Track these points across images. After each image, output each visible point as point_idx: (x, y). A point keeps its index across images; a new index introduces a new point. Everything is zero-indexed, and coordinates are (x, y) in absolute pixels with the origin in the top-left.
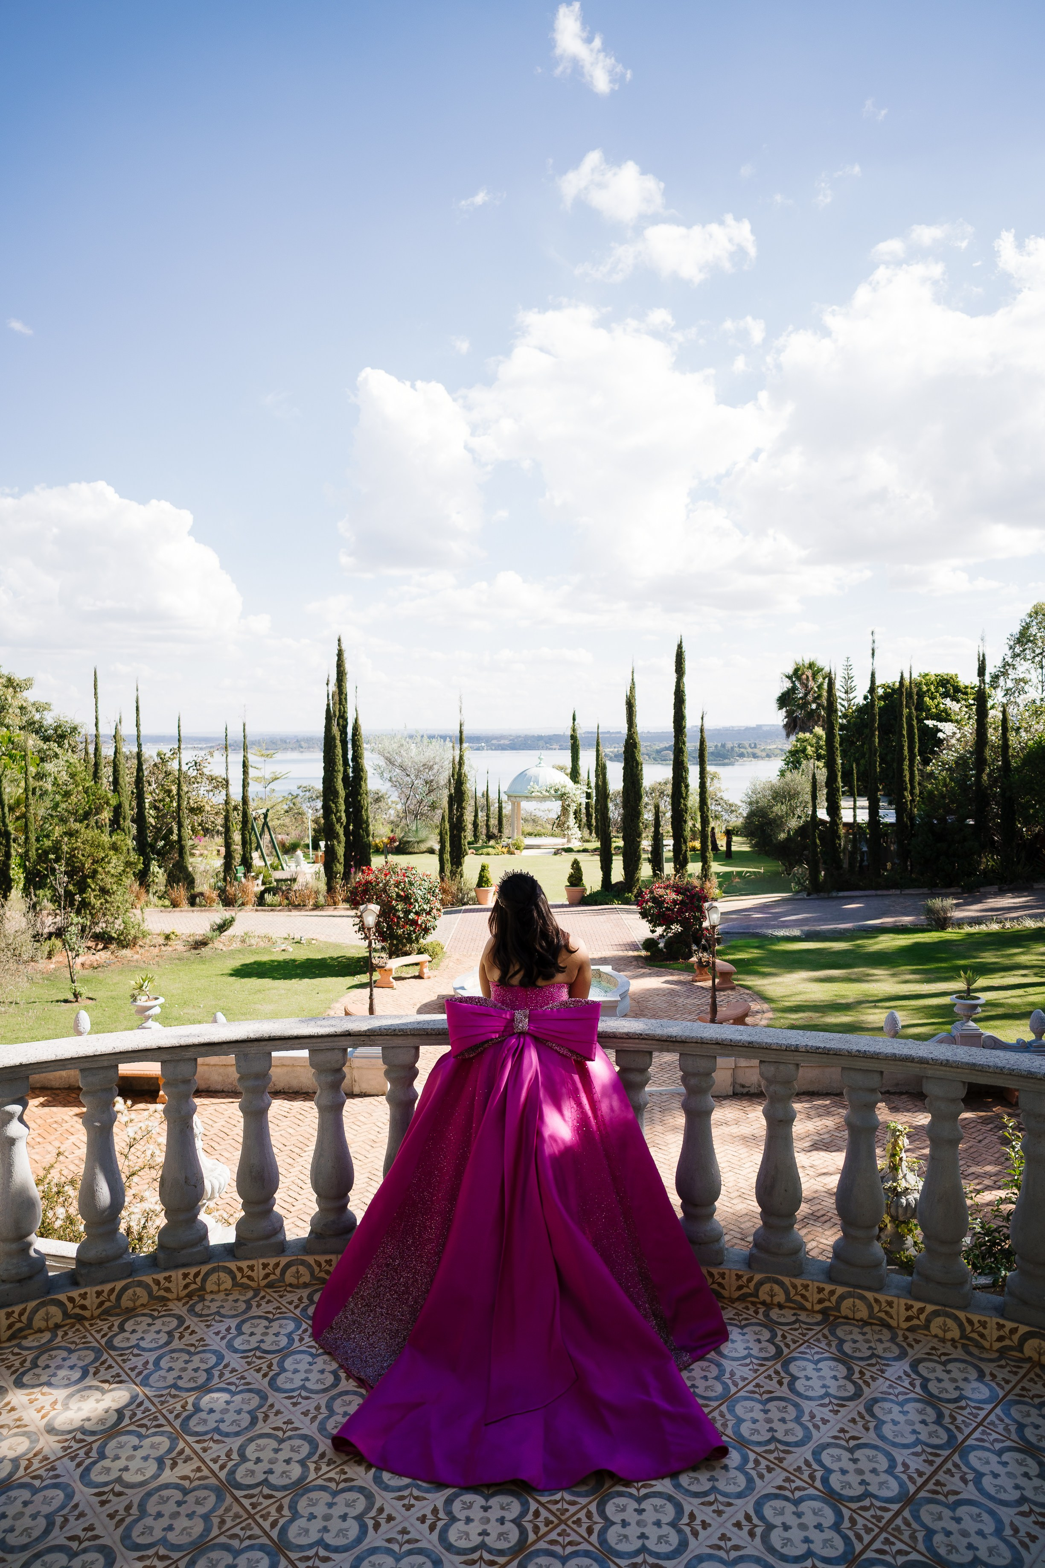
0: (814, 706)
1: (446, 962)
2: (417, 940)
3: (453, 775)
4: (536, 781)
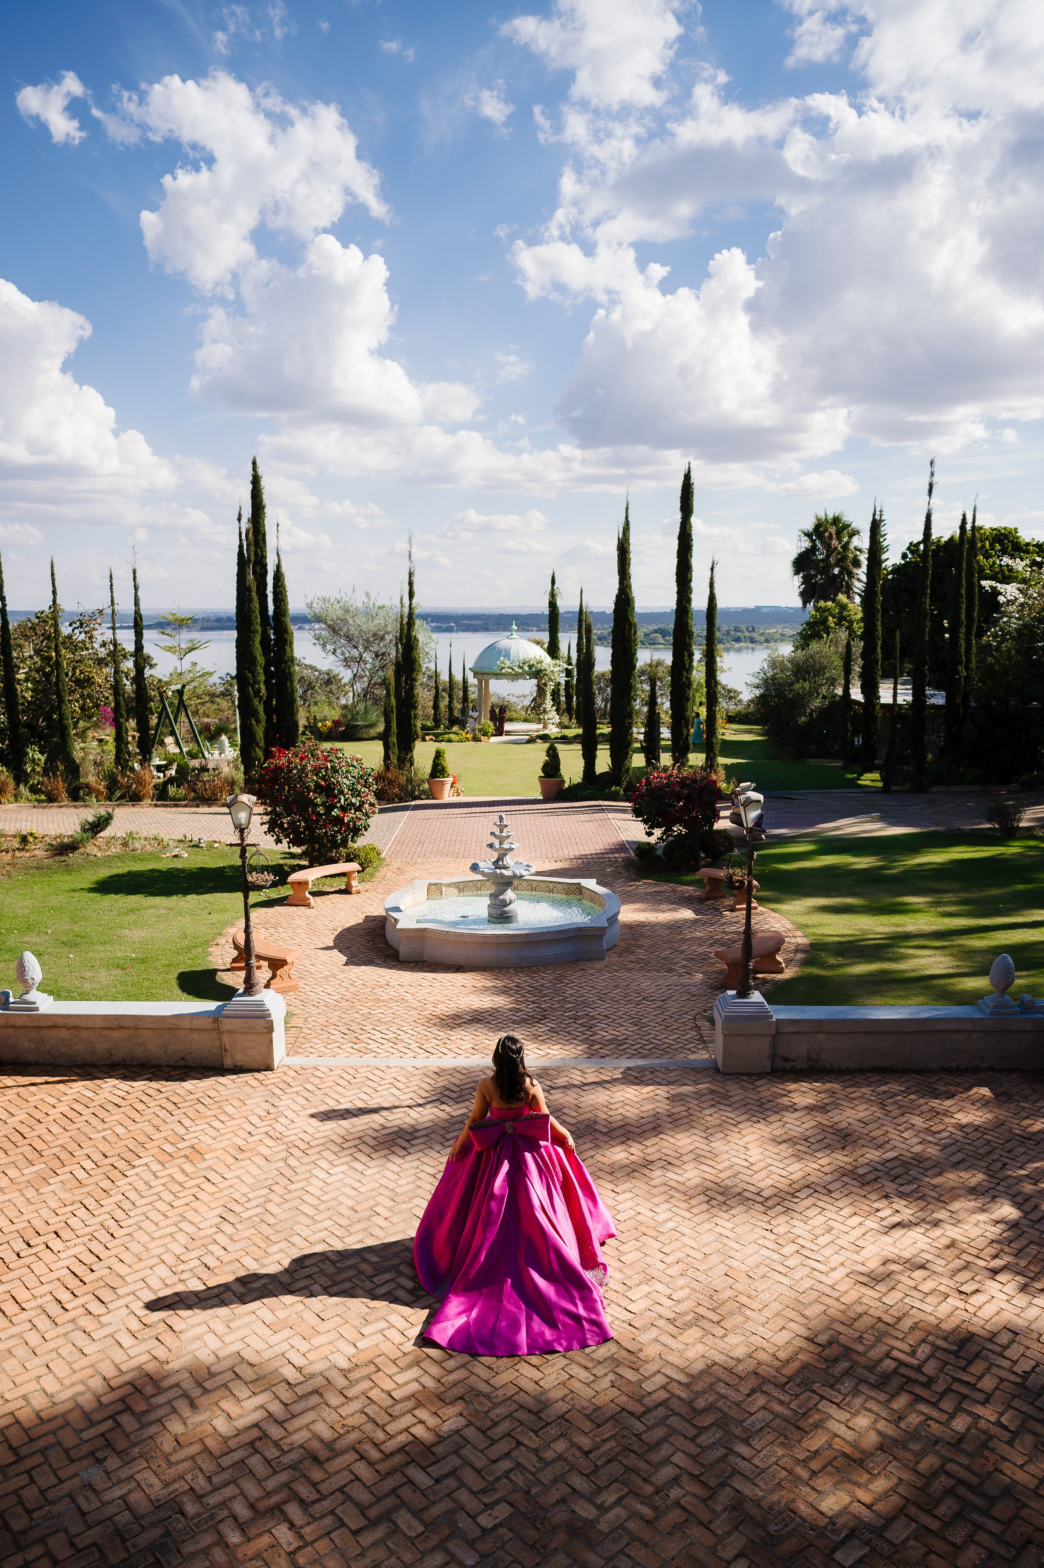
0: (836, 571)
1: (383, 871)
2: (344, 843)
3: (401, 639)
4: (507, 655)
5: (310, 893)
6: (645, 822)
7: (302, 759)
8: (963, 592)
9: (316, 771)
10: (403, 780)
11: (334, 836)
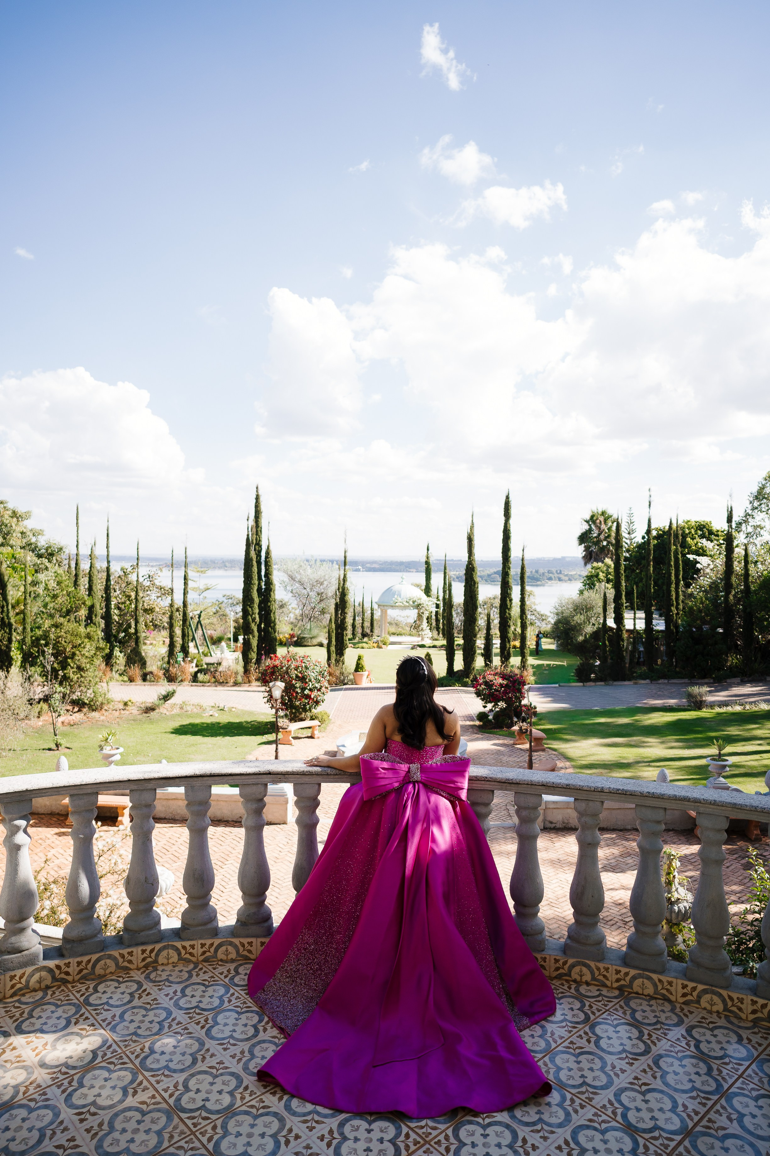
0: (605, 543)
1: (331, 726)
2: (310, 710)
3: (339, 589)
4: (400, 595)
5: (293, 738)
6: (483, 700)
7: (288, 661)
8: (672, 563)
9: (296, 668)
10: (338, 673)
11: (305, 705)
